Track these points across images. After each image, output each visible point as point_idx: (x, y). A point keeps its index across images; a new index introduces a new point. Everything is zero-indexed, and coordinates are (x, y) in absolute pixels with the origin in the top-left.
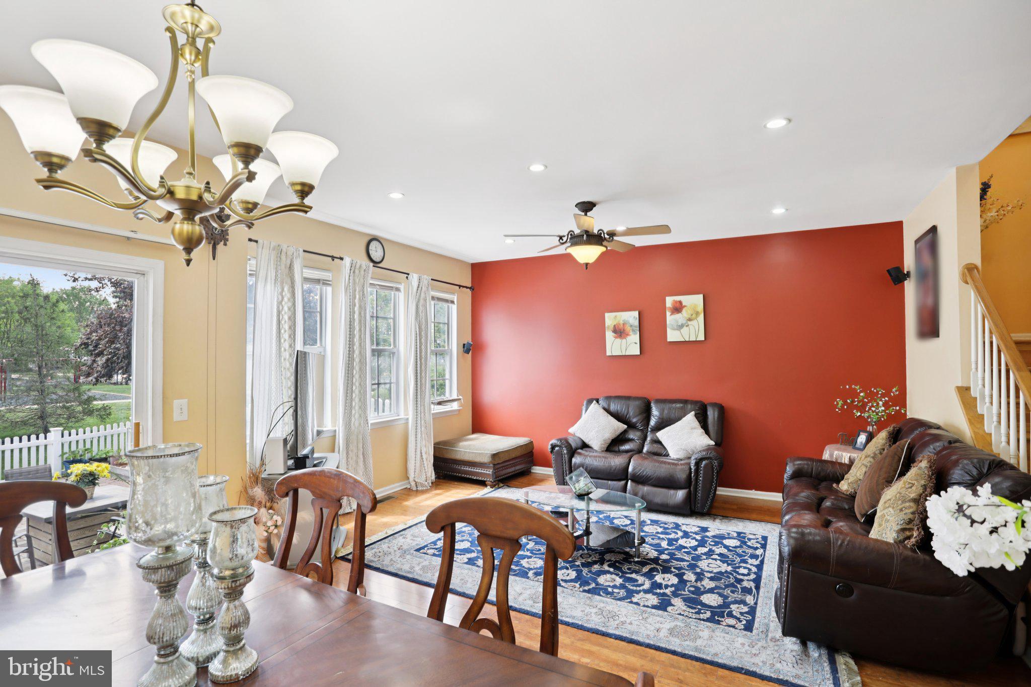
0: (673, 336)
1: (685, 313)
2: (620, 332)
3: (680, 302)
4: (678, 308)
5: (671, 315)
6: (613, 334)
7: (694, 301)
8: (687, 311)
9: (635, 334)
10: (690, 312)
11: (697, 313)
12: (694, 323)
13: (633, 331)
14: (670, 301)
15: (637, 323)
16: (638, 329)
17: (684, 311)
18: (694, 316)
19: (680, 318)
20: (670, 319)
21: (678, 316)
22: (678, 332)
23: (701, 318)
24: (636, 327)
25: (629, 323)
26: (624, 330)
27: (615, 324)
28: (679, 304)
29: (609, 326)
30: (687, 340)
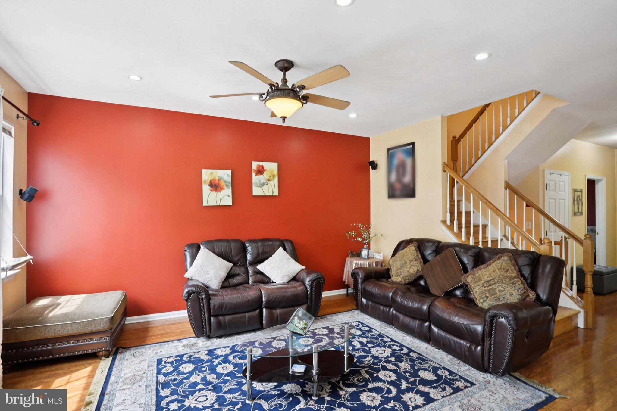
0: (257, 191)
1: (266, 175)
2: (215, 186)
3: (262, 166)
4: (260, 171)
5: (256, 175)
6: (210, 188)
7: (272, 167)
8: (267, 174)
9: (229, 188)
10: (269, 174)
11: (274, 176)
12: (271, 183)
13: (227, 185)
14: (255, 165)
15: (229, 180)
16: (231, 184)
17: (265, 173)
18: (271, 178)
19: (261, 178)
20: (256, 178)
22: (260, 189)
23: (276, 179)
24: (228, 182)
25: (223, 179)
26: (219, 185)
27: (211, 178)
28: (261, 168)
29: (205, 180)
30: (267, 195)
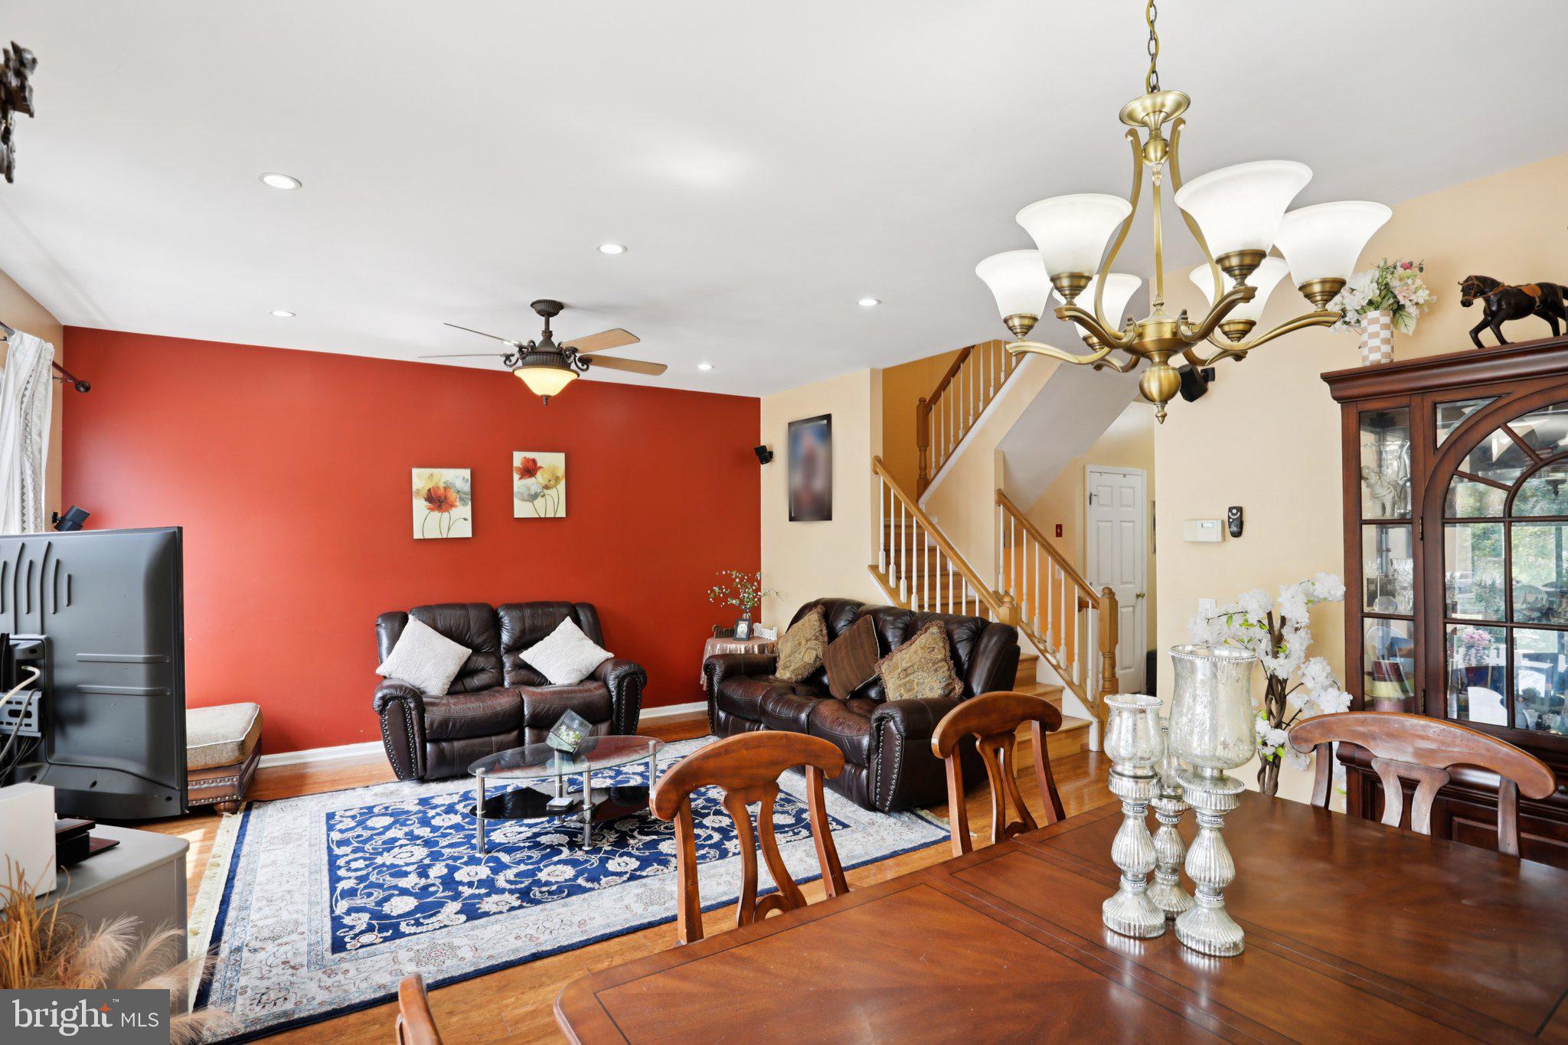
0: (522, 510)
1: (540, 478)
2: (438, 501)
3: (534, 461)
4: (530, 470)
5: (520, 478)
6: (427, 504)
7: (553, 462)
8: (543, 475)
9: (465, 504)
10: (547, 476)
11: (557, 479)
12: (552, 492)
13: (461, 499)
14: (518, 458)
15: (467, 488)
16: (469, 497)
17: (539, 474)
18: (552, 483)
19: (533, 484)
20: (519, 484)
21: (530, 481)
22: (529, 504)
23: (562, 486)
24: (465, 493)
25: (455, 487)
26: (445, 497)
27: (430, 486)
28: (531, 463)
29: (418, 490)
30: (543, 516)
